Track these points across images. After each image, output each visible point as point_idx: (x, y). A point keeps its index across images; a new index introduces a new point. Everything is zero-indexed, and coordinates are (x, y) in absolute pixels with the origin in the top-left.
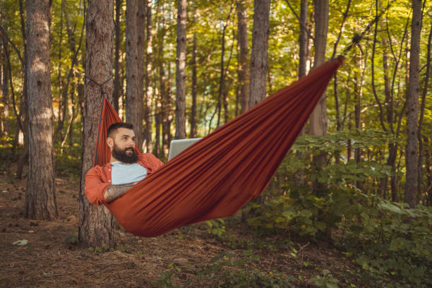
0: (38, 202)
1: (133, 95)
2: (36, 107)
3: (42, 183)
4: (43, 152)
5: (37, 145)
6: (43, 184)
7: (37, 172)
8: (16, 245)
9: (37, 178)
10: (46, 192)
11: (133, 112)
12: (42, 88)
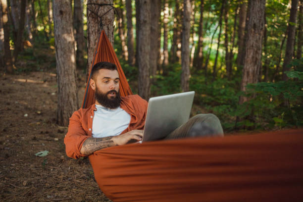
0: (65, 112)
1: (145, 19)
2: (60, 33)
3: (67, 97)
4: (67, 71)
5: (62, 66)
6: (69, 97)
7: (63, 88)
8: (38, 156)
9: (64, 93)
10: (71, 104)
11: (144, 33)
12: (64, 16)
